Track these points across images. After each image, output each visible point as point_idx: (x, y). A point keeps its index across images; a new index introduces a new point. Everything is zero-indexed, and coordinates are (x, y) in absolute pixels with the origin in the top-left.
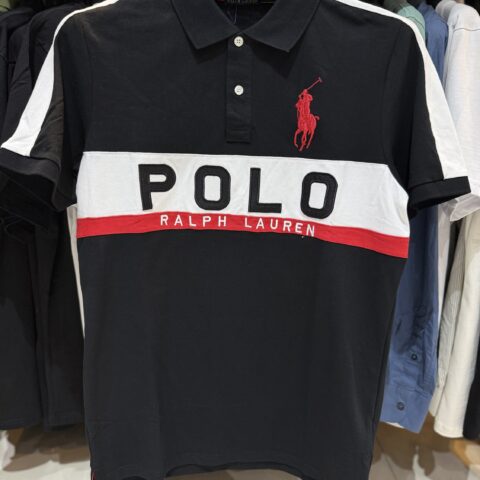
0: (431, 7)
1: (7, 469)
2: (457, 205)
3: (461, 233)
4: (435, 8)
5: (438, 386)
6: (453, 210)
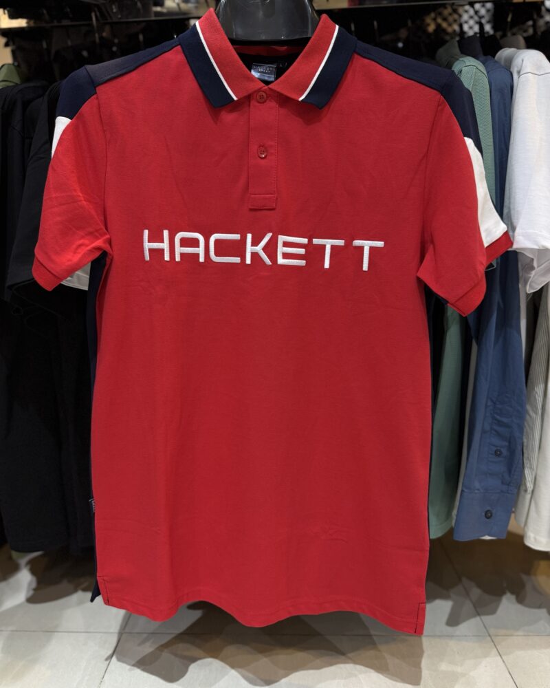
0: (489, 56)
2: (533, 273)
3: (542, 308)
5: (526, 491)
6: (528, 280)
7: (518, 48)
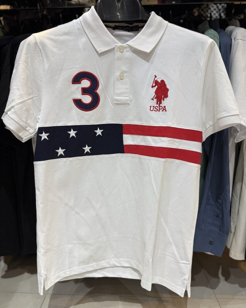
0: (222, 30)
1: (4, 277)
2: (239, 133)
3: (241, 149)
4: (224, 30)
5: (231, 232)
6: (236, 136)
7: (236, 26)
